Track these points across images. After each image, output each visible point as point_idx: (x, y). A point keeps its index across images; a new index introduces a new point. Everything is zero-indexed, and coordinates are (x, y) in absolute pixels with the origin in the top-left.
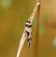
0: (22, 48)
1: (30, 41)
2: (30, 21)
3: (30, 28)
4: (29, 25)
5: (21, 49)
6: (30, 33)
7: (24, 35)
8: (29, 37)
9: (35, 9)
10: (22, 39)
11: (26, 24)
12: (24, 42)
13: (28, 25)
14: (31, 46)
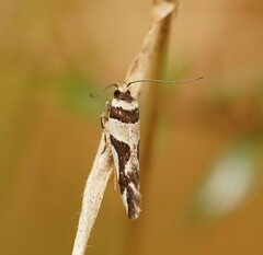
0: (92, 222)
1: (132, 185)
2: (128, 92)
3: (130, 126)
4: (127, 112)
5: (91, 226)
6: (132, 147)
7: (100, 160)
8: (128, 168)
9: (150, 32)
10: (91, 176)
11: (110, 105)
12: (103, 190)
13: (120, 109)
14: (138, 210)
